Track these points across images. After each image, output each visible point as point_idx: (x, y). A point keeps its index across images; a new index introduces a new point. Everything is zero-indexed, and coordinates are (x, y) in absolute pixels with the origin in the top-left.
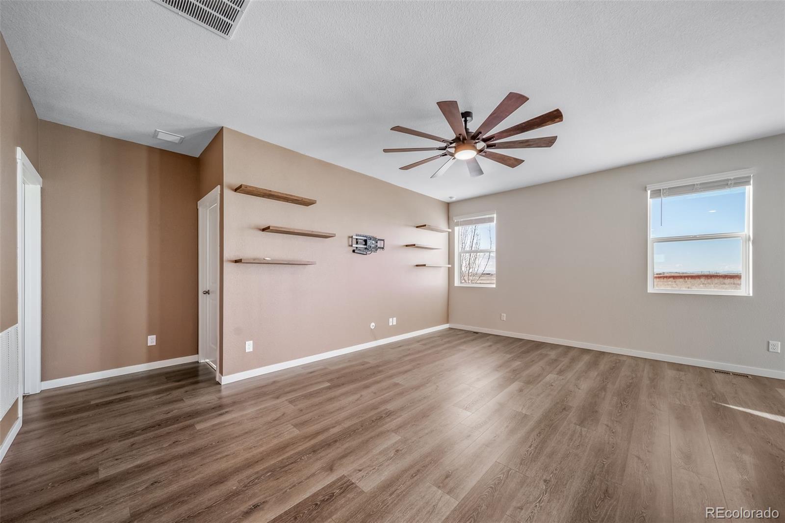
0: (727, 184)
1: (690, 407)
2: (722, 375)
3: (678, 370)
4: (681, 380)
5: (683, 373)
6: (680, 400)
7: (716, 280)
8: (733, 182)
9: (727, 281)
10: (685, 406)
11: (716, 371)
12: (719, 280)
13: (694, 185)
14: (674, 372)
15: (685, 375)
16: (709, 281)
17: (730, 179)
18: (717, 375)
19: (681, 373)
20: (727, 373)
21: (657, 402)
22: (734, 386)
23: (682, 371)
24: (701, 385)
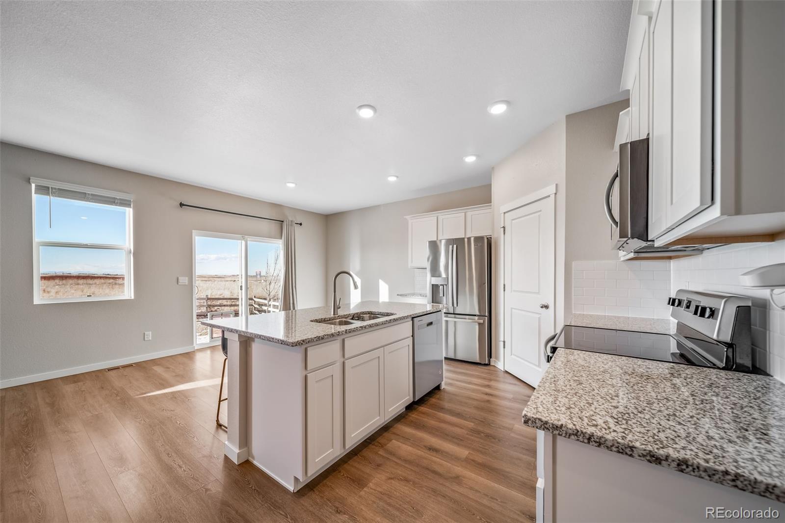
0: (115, 202)
1: (102, 413)
2: (114, 371)
3: (75, 382)
4: (82, 391)
5: (82, 383)
6: (90, 412)
7: (71, 281)
8: (119, 202)
9: (81, 281)
10: (97, 414)
11: (110, 370)
12: (73, 281)
13: (86, 193)
14: (72, 385)
15: (84, 384)
16: (64, 282)
17: (117, 199)
18: (111, 373)
19: (79, 383)
20: (117, 368)
21: (69, 426)
22: (127, 377)
23: (79, 382)
24: (102, 388)
